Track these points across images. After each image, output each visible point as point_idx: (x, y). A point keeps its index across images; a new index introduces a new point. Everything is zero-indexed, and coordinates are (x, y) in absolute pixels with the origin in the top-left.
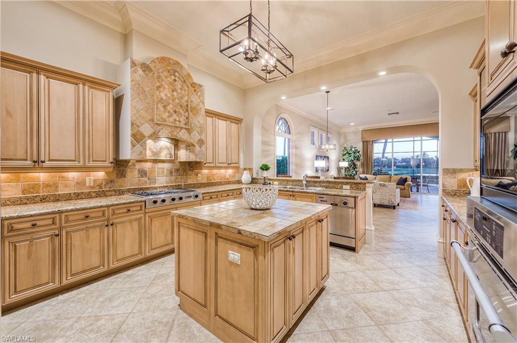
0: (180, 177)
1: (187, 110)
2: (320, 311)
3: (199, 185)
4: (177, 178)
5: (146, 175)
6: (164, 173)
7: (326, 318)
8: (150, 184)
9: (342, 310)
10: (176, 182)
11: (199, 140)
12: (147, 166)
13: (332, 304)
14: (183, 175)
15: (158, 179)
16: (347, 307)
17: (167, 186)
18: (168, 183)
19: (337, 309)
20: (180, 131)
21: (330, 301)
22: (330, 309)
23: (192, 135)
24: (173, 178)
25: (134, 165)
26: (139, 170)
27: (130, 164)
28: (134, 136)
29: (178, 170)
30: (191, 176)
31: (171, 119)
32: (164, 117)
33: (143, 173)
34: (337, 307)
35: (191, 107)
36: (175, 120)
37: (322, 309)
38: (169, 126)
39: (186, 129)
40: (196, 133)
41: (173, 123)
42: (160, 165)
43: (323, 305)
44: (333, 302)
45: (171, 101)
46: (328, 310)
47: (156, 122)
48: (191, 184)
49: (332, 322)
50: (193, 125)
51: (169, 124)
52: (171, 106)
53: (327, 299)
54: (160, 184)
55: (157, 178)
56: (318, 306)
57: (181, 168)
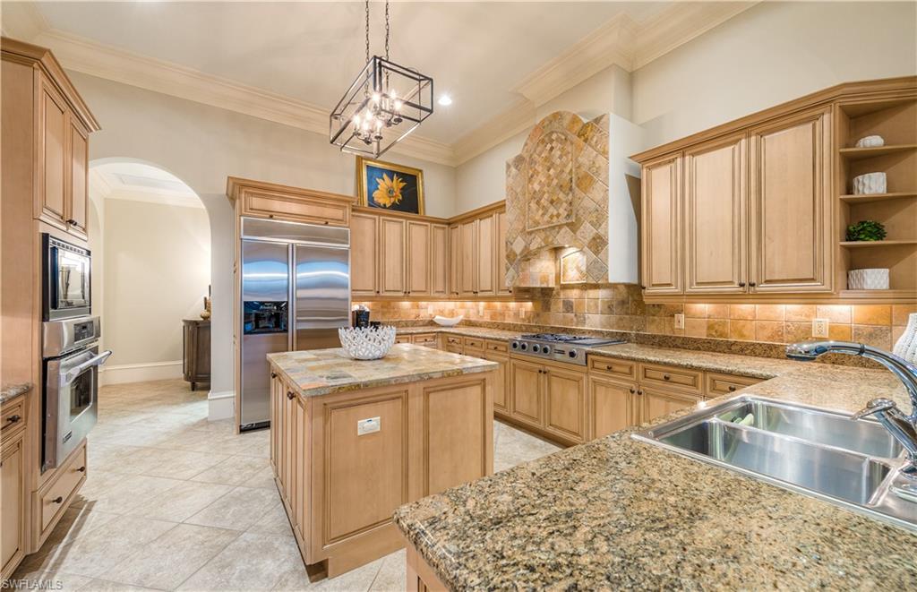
0: (627, 317)
1: (571, 189)
2: (277, 539)
3: (679, 342)
4: (621, 319)
5: (572, 309)
6: (597, 307)
7: (260, 538)
8: (577, 325)
9: (244, 567)
10: (619, 328)
11: (594, 239)
12: (574, 294)
13: (268, 562)
14: (635, 314)
15: (588, 317)
16: (241, 578)
17: (601, 332)
18: (604, 327)
19: (254, 562)
20: (558, 232)
21: (278, 563)
22: (267, 553)
23: (578, 233)
24: (614, 318)
25: (558, 294)
26: (564, 301)
27: (554, 292)
28: (508, 257)
29: (623, 303)
30: (656, 318)
31: (546, 218)
32: (537, 218)
33: (568, 306)
34: (257, 564)
35: (579, 178)
36: (551, 217)
37: (276, 544)
38: (543, 230)
39: (567, 225)
40: (589, 225)
41: (548, 222)
42: (592, 293)
43: (281, 549)
44: (269, 566)
45: (546, 189)
46: (267, 550)
47: (527, 230)
48: (654, 337)
49: (248, 542)
50: (581, 212)
51: (544, 227)
52: (546, 196)
53: (284, 561)
54: (591, 326)
55: (586, 316)
56: (286, 543)
57: (630, 299)
